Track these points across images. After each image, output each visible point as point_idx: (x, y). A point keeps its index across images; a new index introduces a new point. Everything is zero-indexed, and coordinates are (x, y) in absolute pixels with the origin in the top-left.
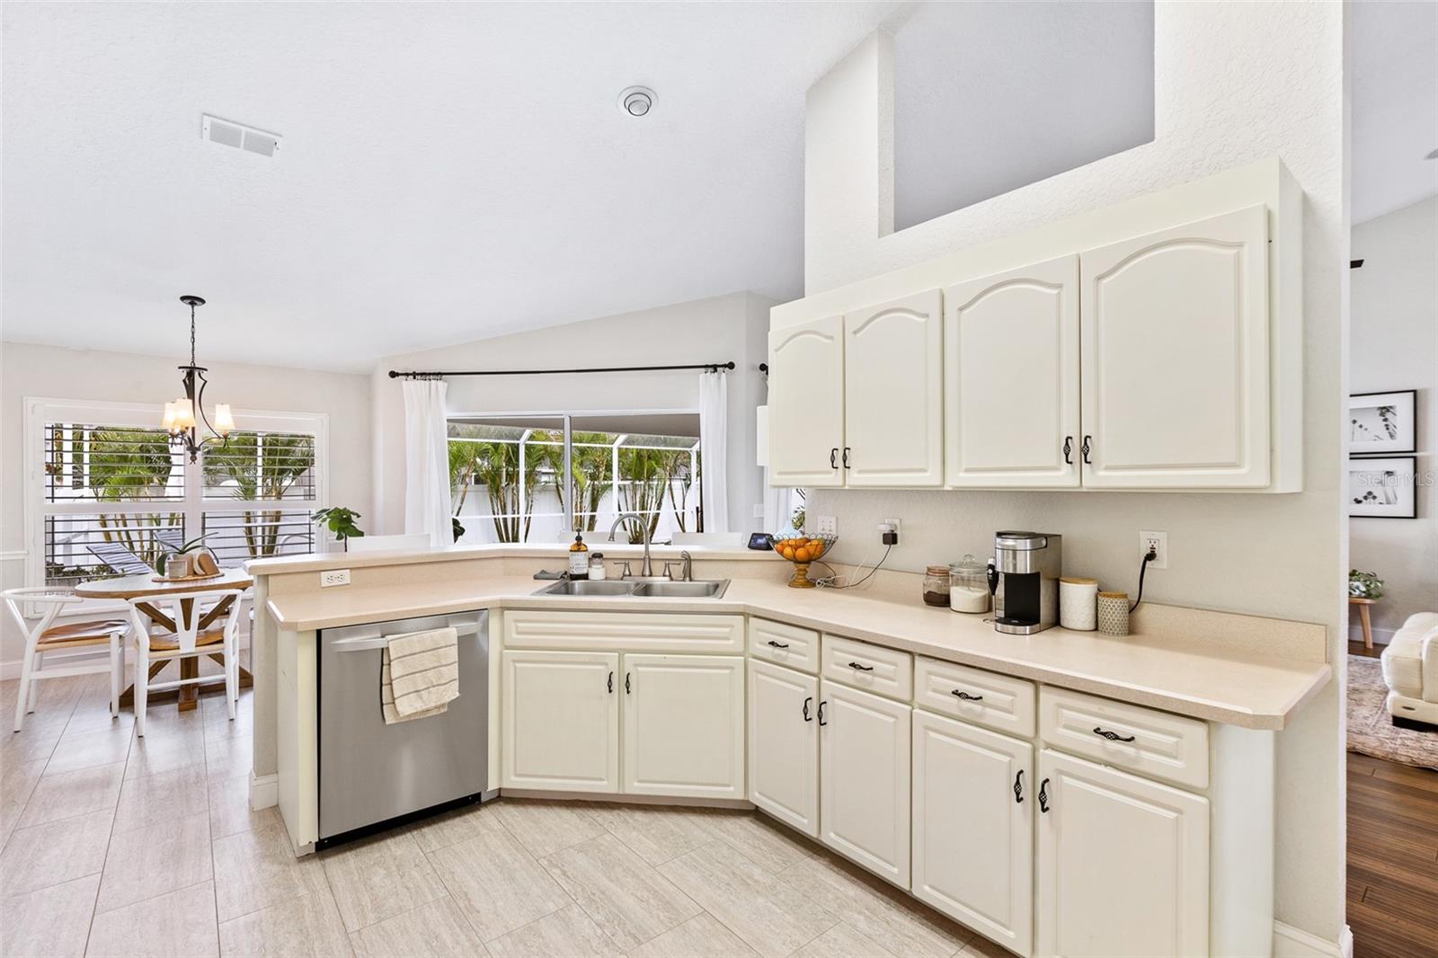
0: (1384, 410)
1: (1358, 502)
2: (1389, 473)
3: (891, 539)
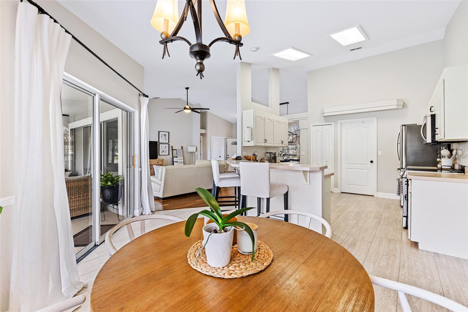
0: (165, 135)
1: (162, 152)
2: (166, 147)
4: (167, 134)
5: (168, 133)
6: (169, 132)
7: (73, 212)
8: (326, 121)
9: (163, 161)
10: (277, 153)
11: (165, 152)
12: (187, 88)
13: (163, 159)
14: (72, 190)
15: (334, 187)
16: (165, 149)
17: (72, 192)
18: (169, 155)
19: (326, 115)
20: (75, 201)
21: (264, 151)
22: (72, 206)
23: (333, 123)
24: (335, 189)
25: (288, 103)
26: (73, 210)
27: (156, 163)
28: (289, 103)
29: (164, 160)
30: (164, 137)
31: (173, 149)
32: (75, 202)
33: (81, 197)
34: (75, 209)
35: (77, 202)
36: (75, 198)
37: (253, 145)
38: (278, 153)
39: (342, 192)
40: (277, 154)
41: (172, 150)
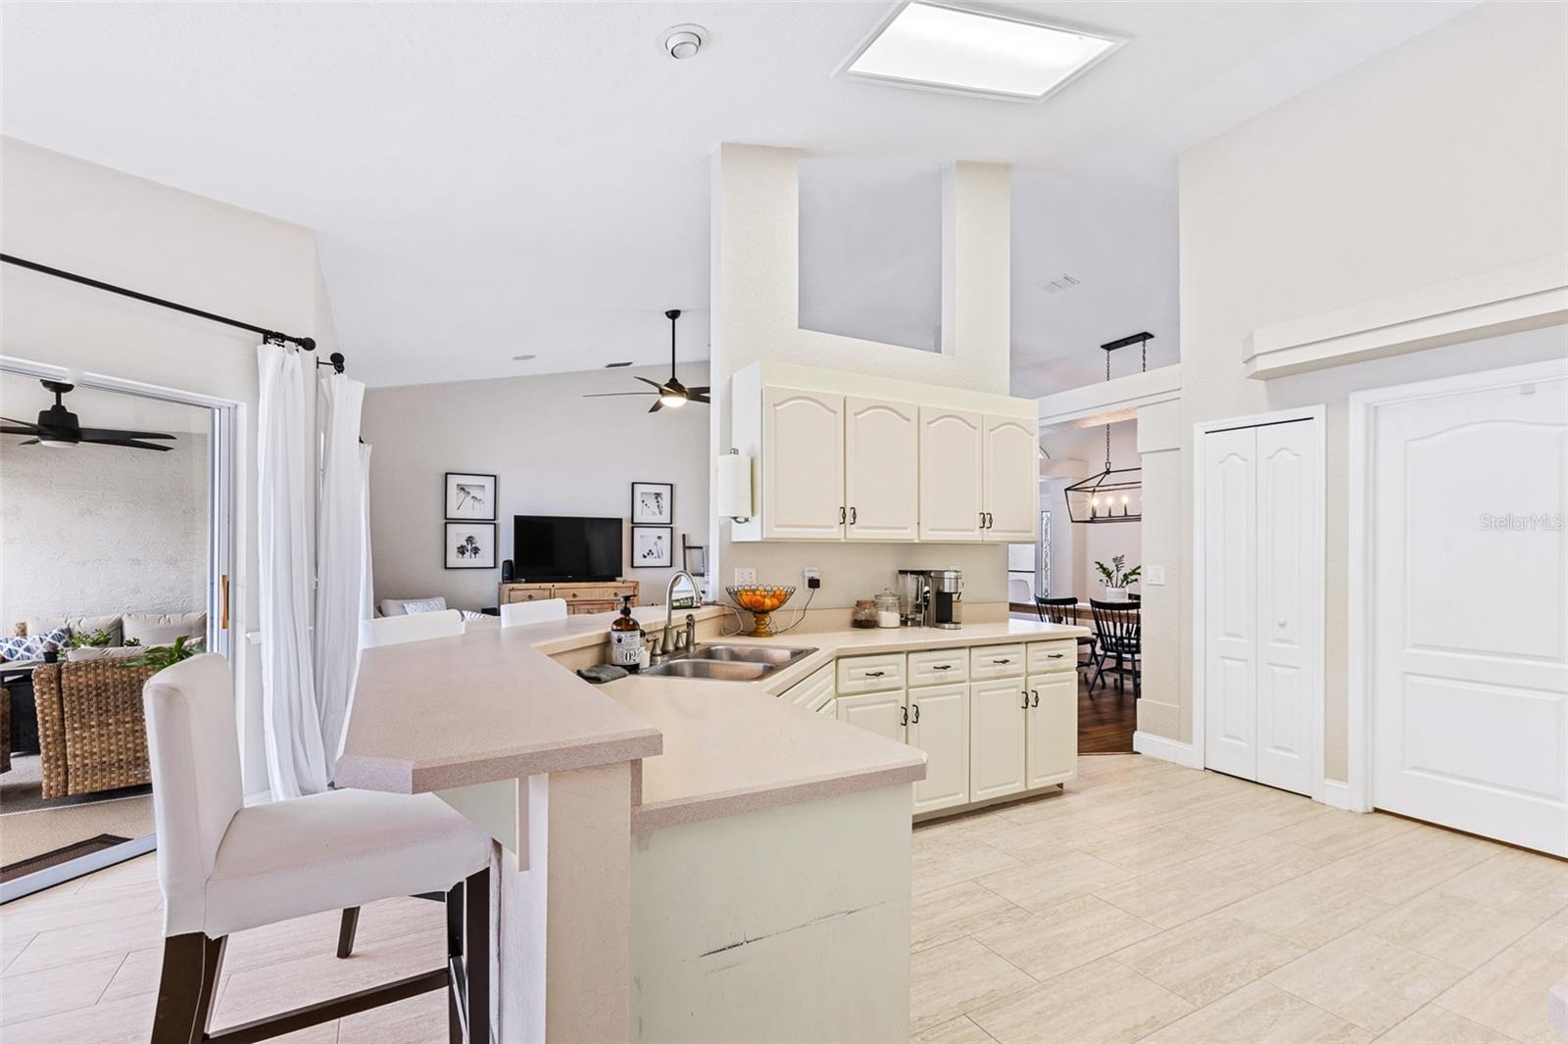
0: (658, 495)
1: (645, 557)
2: (659, 538)
3: (814, 583)
4: (665, 491)
5: (669, 487)
6: (672, 485)
7: (113, 772)
8: (1276, 403)
9: (635, 588)
10: (946, 575)
11: (655, 555)
12: (674, 315)
13: (638, 583)
14: (103, 694)
15: (1327, 776)
16: (656, 543)
17: (104, 701)
18: (671, 566)
19: (1263, 364)
20: (120, 733)
21: (889, 566)
22: (110, 752)
23: (1318, 411)
24: (1328, 782)
25: (1145, 336)
26: (114, 765)
27: (609, 596)
28: (1152, 336)
29: (640, 587)
30: (652, 502)
31: (687, 545)
32: (120, 737)
33: (111, 724)
34: (122, 760)
35: (113, 741)
36: (117, 722)
37: (759, 539)
38: (953, 575)
39: (1377, 810)
40: (946, 581)
41: (685, 548)
